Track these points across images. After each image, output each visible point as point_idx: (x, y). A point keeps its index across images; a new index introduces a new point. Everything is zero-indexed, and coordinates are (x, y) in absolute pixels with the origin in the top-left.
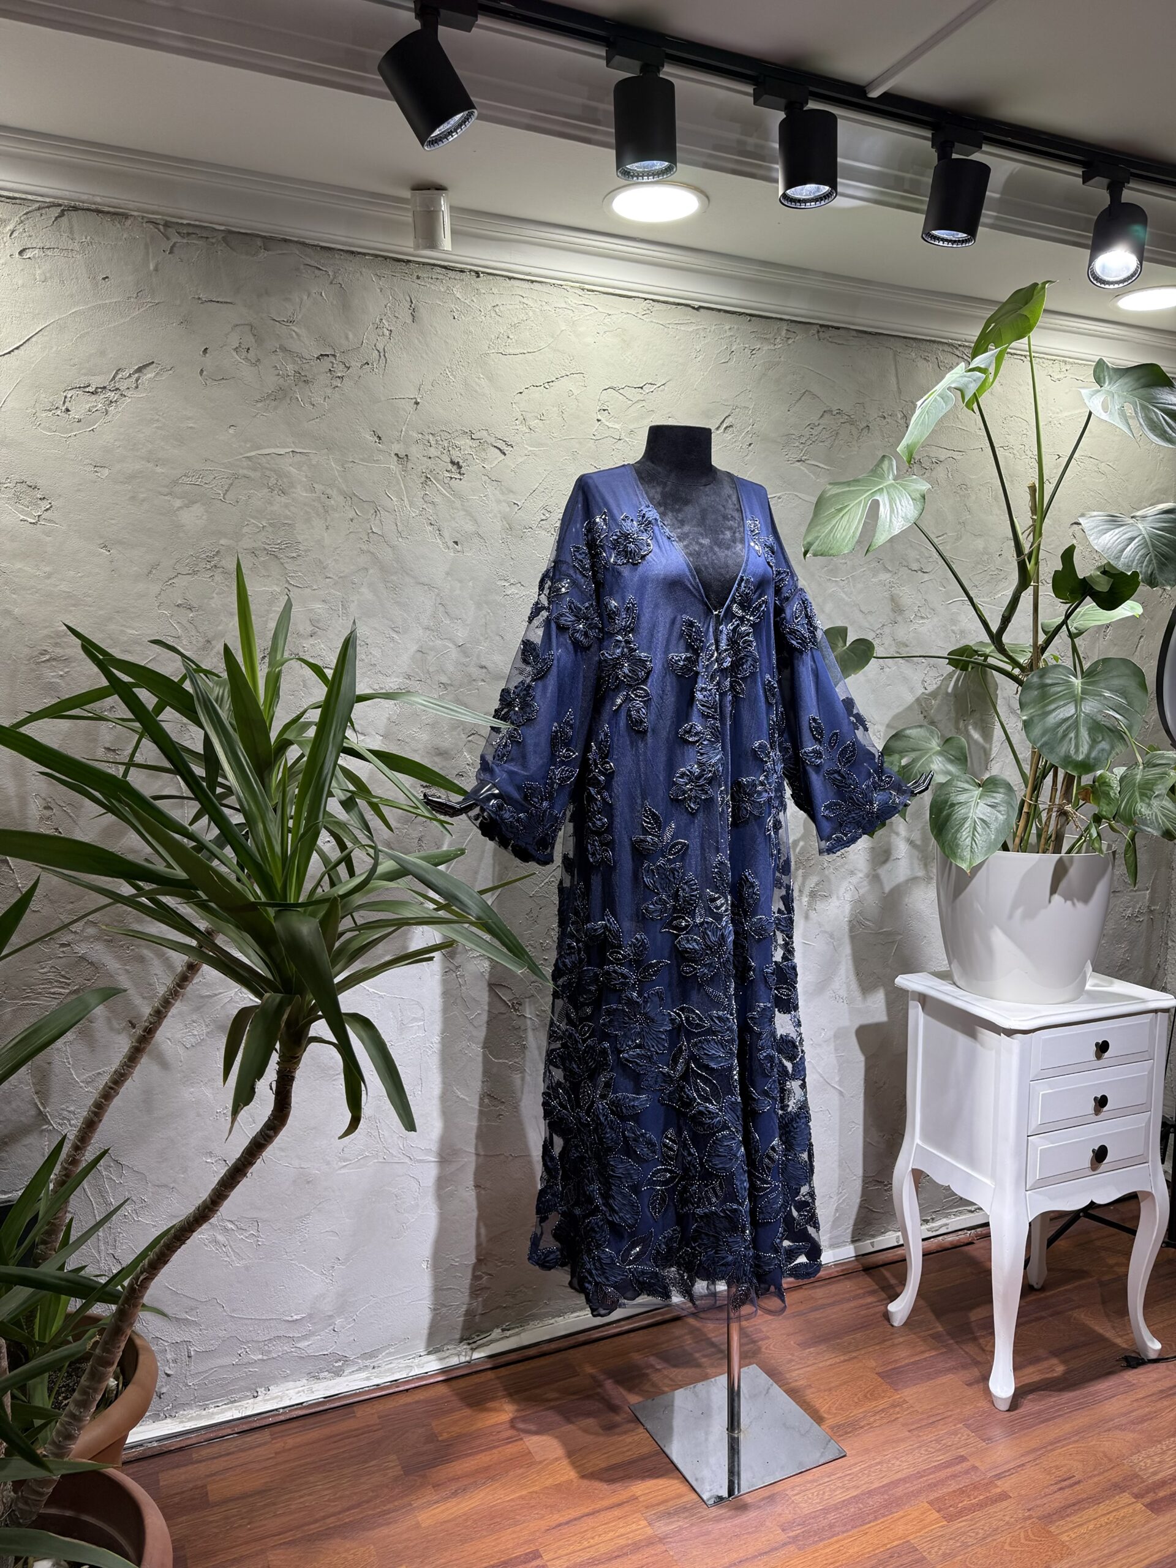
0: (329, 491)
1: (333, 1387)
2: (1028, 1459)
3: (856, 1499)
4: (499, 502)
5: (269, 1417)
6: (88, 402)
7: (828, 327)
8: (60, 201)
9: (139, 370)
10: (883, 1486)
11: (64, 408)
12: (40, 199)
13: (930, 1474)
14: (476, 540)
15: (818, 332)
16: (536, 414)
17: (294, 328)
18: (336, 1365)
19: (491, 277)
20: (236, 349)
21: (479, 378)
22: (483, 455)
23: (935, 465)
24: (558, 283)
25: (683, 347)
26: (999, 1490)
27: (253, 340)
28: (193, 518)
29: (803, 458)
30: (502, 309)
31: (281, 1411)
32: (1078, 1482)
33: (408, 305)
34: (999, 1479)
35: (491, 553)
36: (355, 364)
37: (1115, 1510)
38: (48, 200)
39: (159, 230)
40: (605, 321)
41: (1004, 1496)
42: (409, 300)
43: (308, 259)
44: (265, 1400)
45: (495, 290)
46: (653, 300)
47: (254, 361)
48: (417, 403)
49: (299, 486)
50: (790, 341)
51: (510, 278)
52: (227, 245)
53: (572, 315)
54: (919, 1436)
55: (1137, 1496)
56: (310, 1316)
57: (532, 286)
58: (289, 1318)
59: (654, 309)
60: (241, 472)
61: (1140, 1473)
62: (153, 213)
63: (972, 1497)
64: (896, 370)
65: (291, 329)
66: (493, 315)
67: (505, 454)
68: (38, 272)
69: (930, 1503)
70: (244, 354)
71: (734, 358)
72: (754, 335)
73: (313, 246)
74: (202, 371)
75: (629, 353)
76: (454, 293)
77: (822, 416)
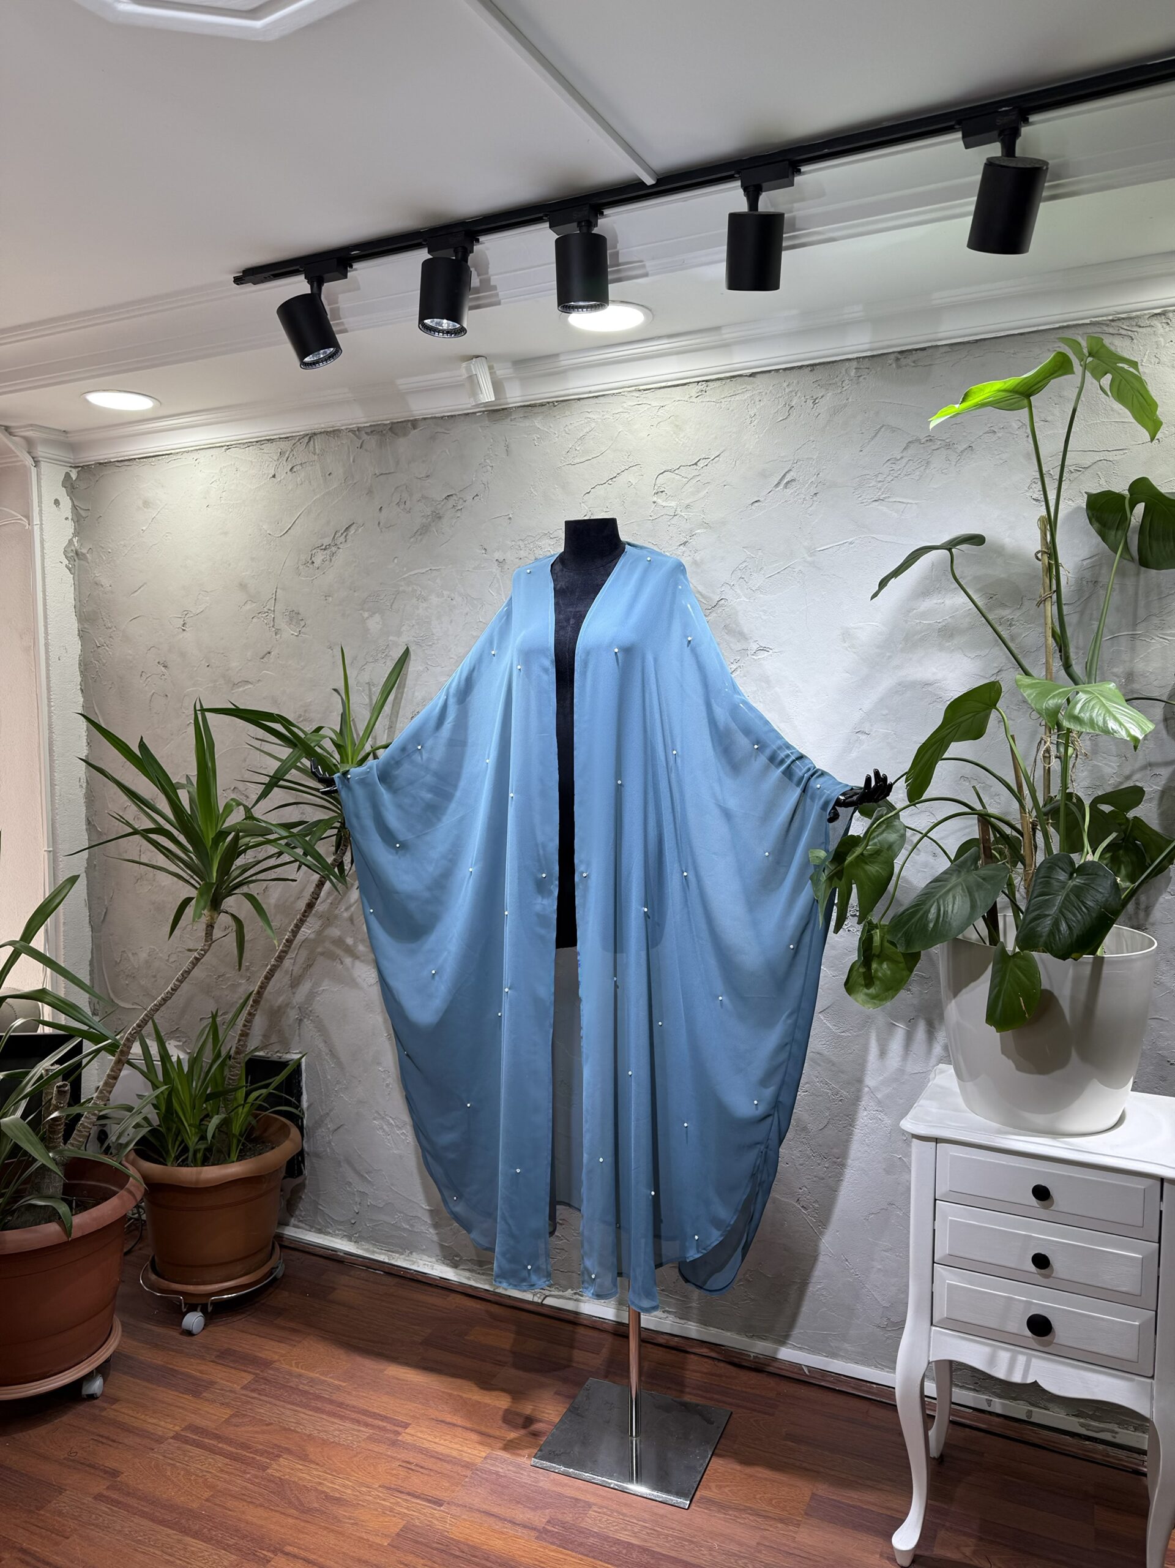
0: (453, 595)
1: (446, 1272)
3: (630, 1546)
6: (322, 555)
7: (908, 351)
8: (307, 432)
9: (347, 529)
11: (310, 562)
12: (298, 434)
15: (898, 359)
17: (429, 481)
19: (564, 404)
20: (398, 504)
21: (555, 489)
24: (615, 393)
25: (737, 416)
27: (407, 496)
28: (374, 624)
30: (570, 427)
31: (411, 1271)
33: (504, 444)
36: (469, 498)
38: (301, 433)
39: (355, 435)
40: (659, 413)
42: (505, 439)
43: (437, 429)
45: (568, 413)
46: (707, 381)
47: (408, 510)
49: (434, 594)
50: (862, 378)
52: (393, 432)
53: (628, 416)
57: (596, 401)
59: (708, 388)
60: (401, 589)
62: (351, 425)
66: (564, 434)
68: (299, 479)
70: (402, 506)
71: (794, 413)
72: (817, 383)
73: (442, 417)
74: (379, 523)
75: (682, 436)
76: (536, 425)
77: (905, 448)
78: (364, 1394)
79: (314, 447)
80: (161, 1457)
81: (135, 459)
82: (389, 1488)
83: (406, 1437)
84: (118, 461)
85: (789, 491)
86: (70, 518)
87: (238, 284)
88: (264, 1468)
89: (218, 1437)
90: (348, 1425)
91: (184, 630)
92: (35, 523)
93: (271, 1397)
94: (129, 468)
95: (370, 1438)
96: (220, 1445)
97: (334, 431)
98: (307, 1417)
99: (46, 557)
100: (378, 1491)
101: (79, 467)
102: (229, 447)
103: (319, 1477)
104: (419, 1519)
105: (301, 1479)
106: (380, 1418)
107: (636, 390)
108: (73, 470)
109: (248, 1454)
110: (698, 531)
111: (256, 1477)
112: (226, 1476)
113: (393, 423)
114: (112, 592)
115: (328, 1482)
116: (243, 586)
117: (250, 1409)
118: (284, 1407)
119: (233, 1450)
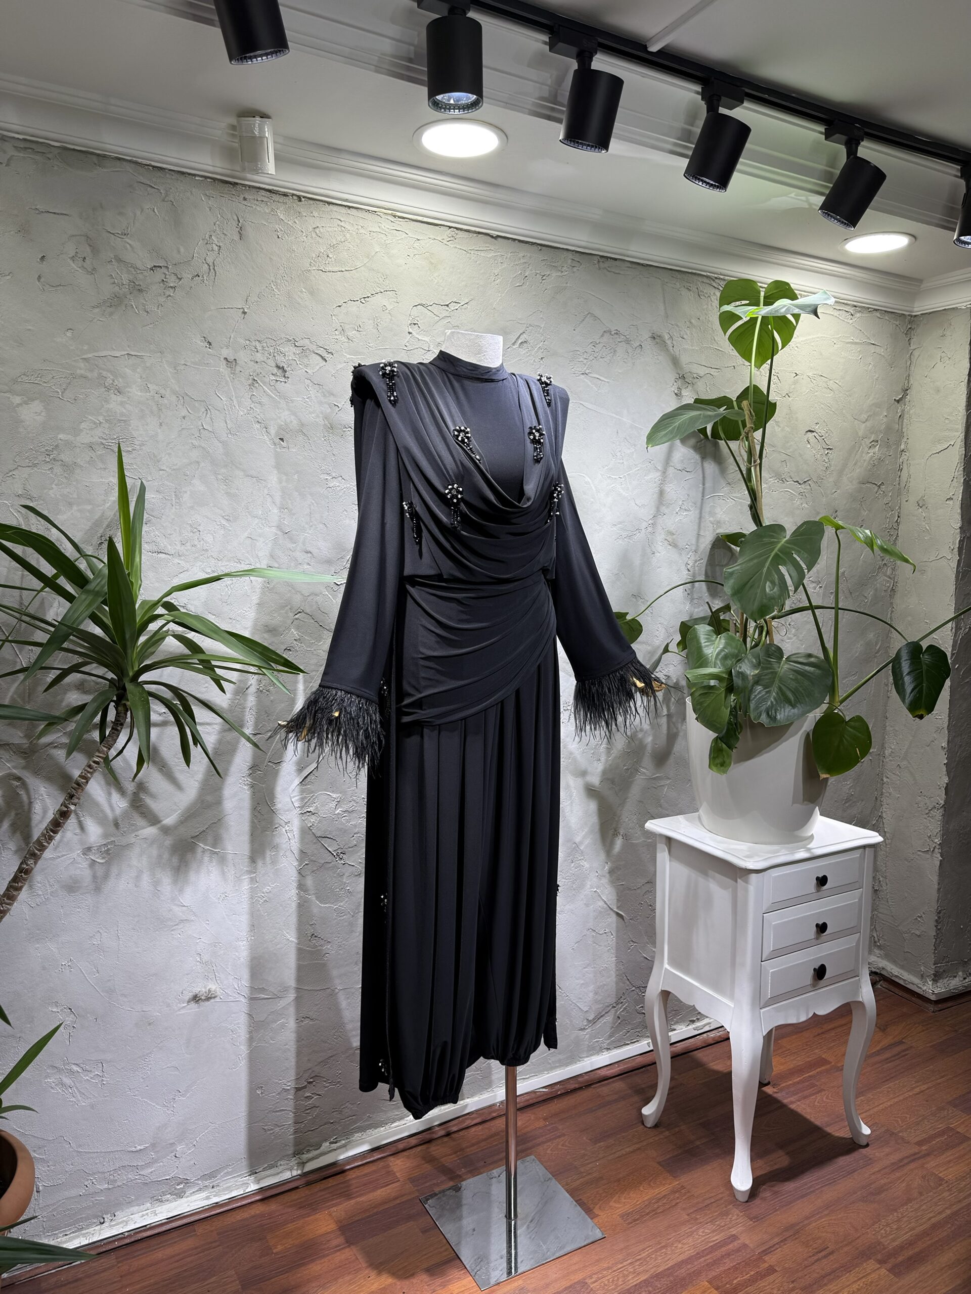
1: (175, 1208)
2: (787, 1234)
4: (321, 403)
5: (115, 1241)
7: (607, 258)
10: (668, 1269)
13: (707, 1254)
14: (301, 438)
15: (597, 261)
16: (351, 326)
17: (128, 240)
18: (178, 1187)
19: (312, 202)
20: (73, 258)
21: (301, 292)
22: (305, 361)
23: (696, 380)
25: (482, 271)
26: (766, 1265)
27: (88, 249)
29: (588, 371)
30: (321, 231)
31: (126, 1234)
32: (832, 1253)
33: (235, 224)
34: (767, 1254)
35: (314, 449)
37: (864, 1277)
40: (415, 245)
41: (771, 1270)
42: (236, 218)
43: (142, 178)
44: (111, 1226)
45: (316, 214)
46: (458, 229)
47: (90, 270)
48: (245, 313)
49: (134, 386)
50: (575, 269)
51: (329, 203)
53: (385, 238)
54: (697, 1219)
55: (881, 1262)
56: (153, 1145)
58: (134, 1149)
59: (458, 236)
61: (882, 1240)
63: (744, 1274)
64: (664, 298)
65: (125, 242)
66: (314, 235)
67: (326, 361)
69: (710, 1282)
71: (527, 282)
72: (545, 262)
75: (436, 274)
76: (277, 215)
77: (602, 336)
85: (523, 351)
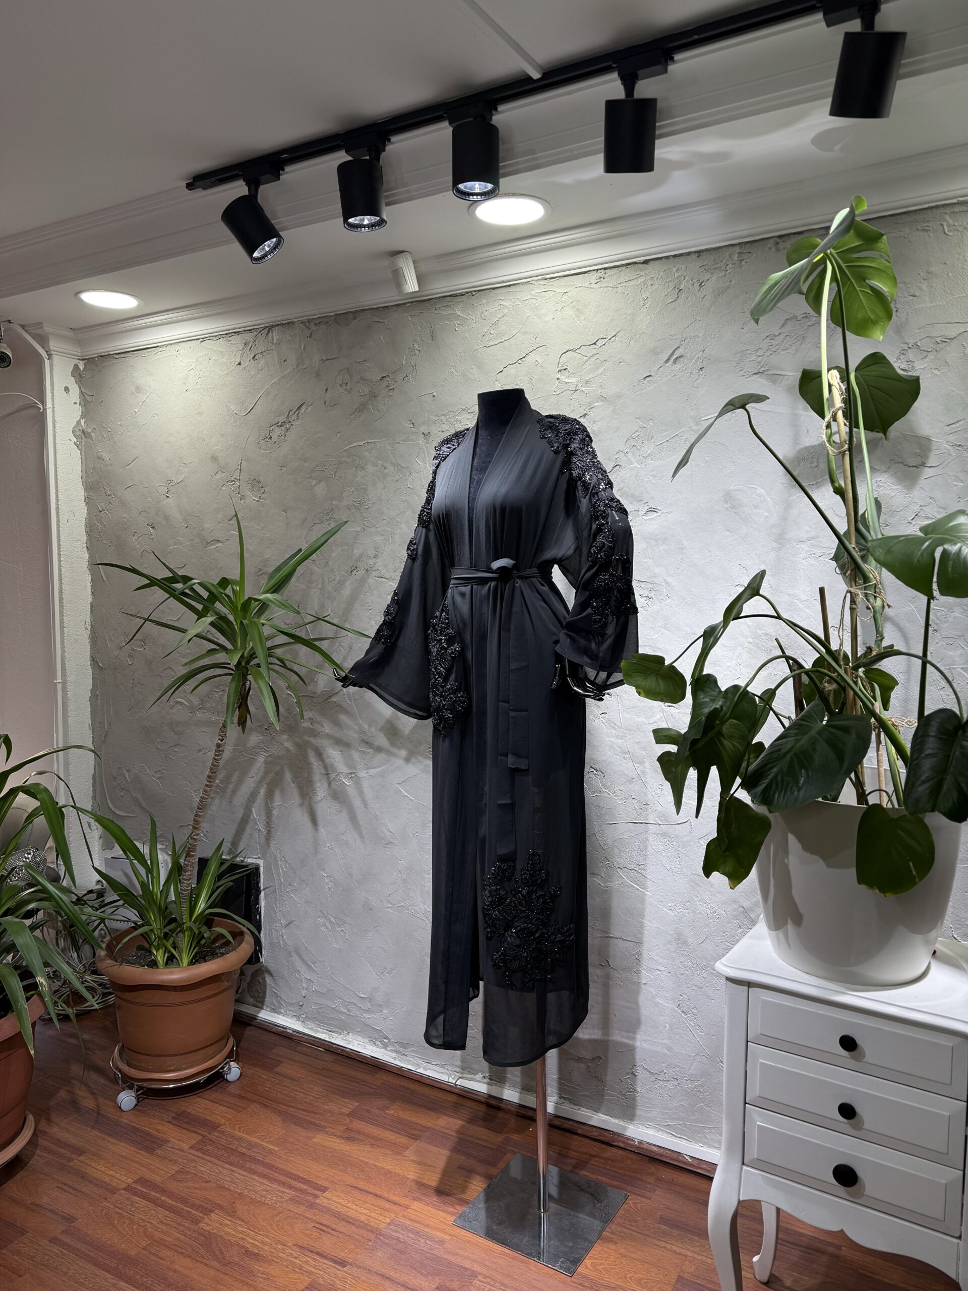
0: (385, 464)
1: (378, 1053)
5: (338, 1048)
6: (279, 431)
8: (269, 324)
9: (299, 408)
11: (269, 437)
12: (259, 326)
15: (777, 244)
17: (367, 364)
18: (384, 1040)
19: (481, 293)
20: (341, 385)
21: (473, 369)
24: (526, 282)
25: (630, 301)
27: (349, 378)
28: (320, 490)
29: (763, 369)
30: (486, 314)
33: (429, 330)
36: (400, 379)
38: (262, 326)
39: (306, 326)
40: (563, 299)
42: (430, 326)
43: (375, 318)
44: (344, 1039)
45: (484, 301)
46: (605, 269)
47: (349, 390)
48: (434, 396)
49: (370, 464)
50: (743, 262)
52: (337, 323)
53: (536, 302)
56: (370, 999)
57: (510, 289)
58: (359, 994)
59: (606, 275)
60: (343, 459)
62: (302, 317)
65: (365, 365)
66: (480, 320)
68: (260, 366)
70: (344, 387)
71: (683, 295)
72: (704, 268)
73: (378, 308)
74: (325, 403)
75: (582, 318)
76: (456, 314)
77: (783, 325)
78: (292, 1159)
79: (272, 338)
80: (112, 1207)
81: (129, 352)
82: (301, 1247)
83: (323, 1200)
84: (116, 354)
85: (678, 366)
86: (78, 402)
87: (190, 190)
88: (197, 1222)
89: (163, 1191)
90: (275, 1186)
91: (168, 497)
92: (48, 406)
93: (214, 1158)
94: (123, 359)
95: (291, 1199)
96: (163, 1198)
97: (288, 323)
98: (241, 1177)
99: (57, 435)
100: (292, 1250)
101: (85, 359)
102: (204, 340)
103: (242, 1233)
104: (323, 1278)
105: (227, 1234)
106: (302, 1181)
107: (542, 279)
108: (81, 362)
109: (185, 1208)
110: (596, 404)
111: (189, 1229)
112: (164, 1227)
113: (336, 315)
114: (111, 465)
115: (250, 1238)
116: (214, 459)
117: (194, 1167)
118: (222, 1167)
119: (174, 1203)
